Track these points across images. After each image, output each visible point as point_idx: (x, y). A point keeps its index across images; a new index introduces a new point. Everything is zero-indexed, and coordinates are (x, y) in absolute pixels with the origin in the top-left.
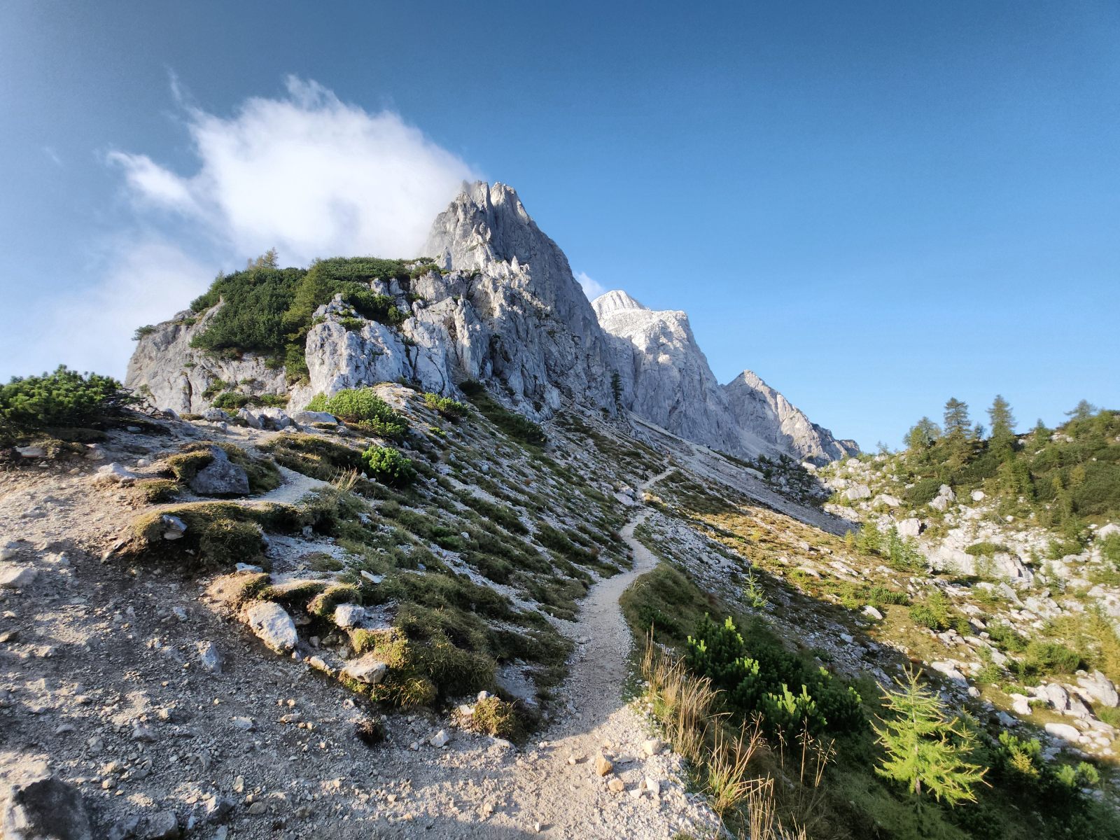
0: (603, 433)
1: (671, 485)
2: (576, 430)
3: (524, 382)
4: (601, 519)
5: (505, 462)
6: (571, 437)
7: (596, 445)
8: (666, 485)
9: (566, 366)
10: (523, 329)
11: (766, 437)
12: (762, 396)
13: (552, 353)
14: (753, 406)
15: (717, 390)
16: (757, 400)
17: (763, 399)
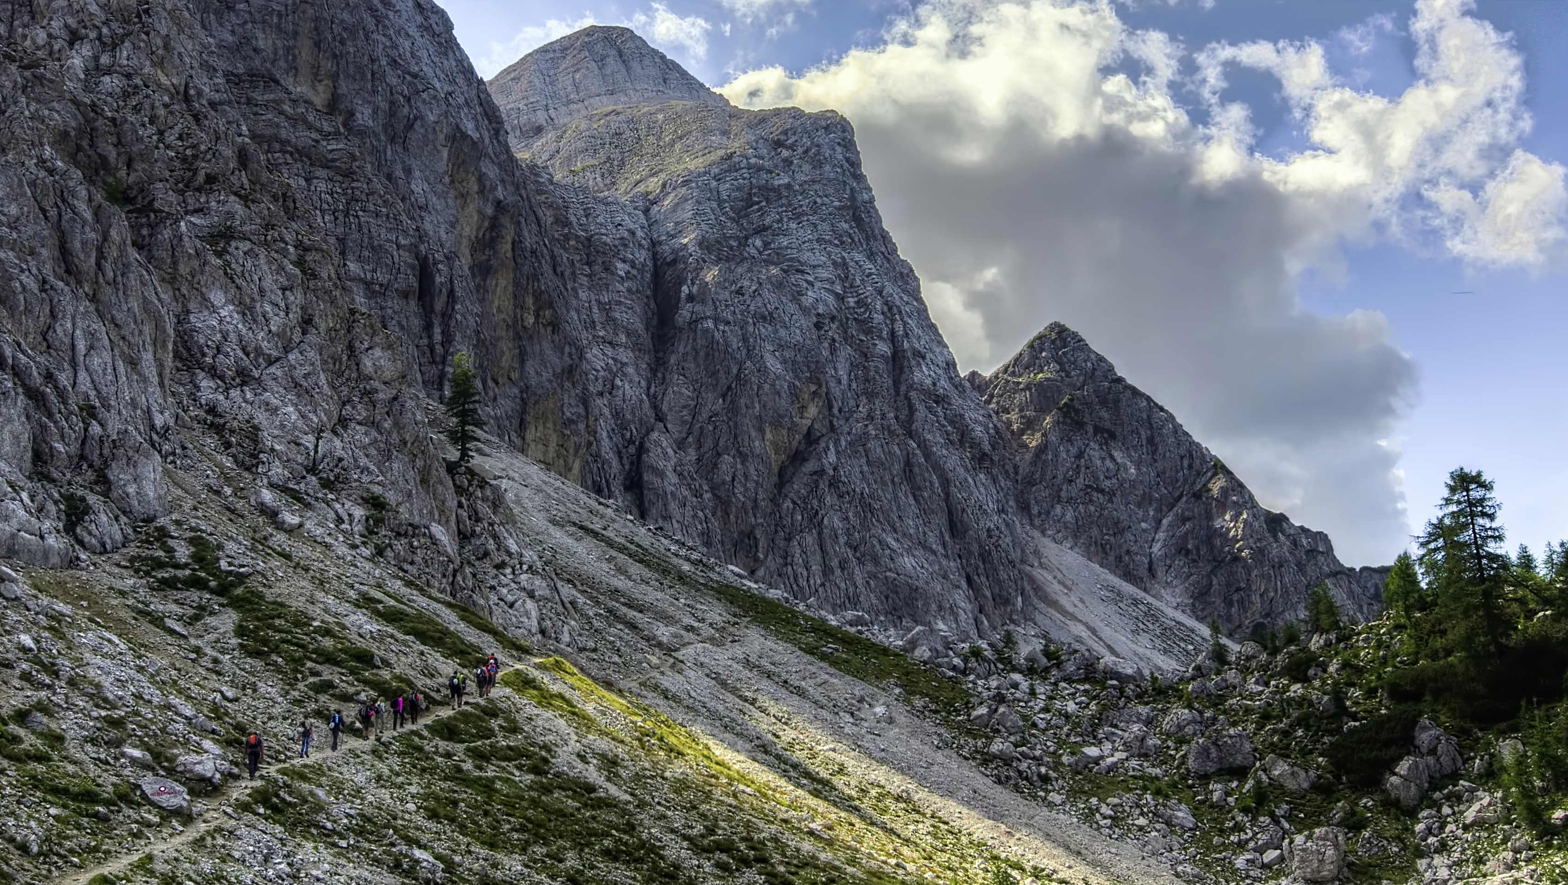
9: (258, 351)
10: (84, 243)
11: (1119, 559)
12: (1104, 414)
13: (213, 309)
14: (1074, 451)
15: (953, 393)
16: (1090, 429)
17: (1107, 425)
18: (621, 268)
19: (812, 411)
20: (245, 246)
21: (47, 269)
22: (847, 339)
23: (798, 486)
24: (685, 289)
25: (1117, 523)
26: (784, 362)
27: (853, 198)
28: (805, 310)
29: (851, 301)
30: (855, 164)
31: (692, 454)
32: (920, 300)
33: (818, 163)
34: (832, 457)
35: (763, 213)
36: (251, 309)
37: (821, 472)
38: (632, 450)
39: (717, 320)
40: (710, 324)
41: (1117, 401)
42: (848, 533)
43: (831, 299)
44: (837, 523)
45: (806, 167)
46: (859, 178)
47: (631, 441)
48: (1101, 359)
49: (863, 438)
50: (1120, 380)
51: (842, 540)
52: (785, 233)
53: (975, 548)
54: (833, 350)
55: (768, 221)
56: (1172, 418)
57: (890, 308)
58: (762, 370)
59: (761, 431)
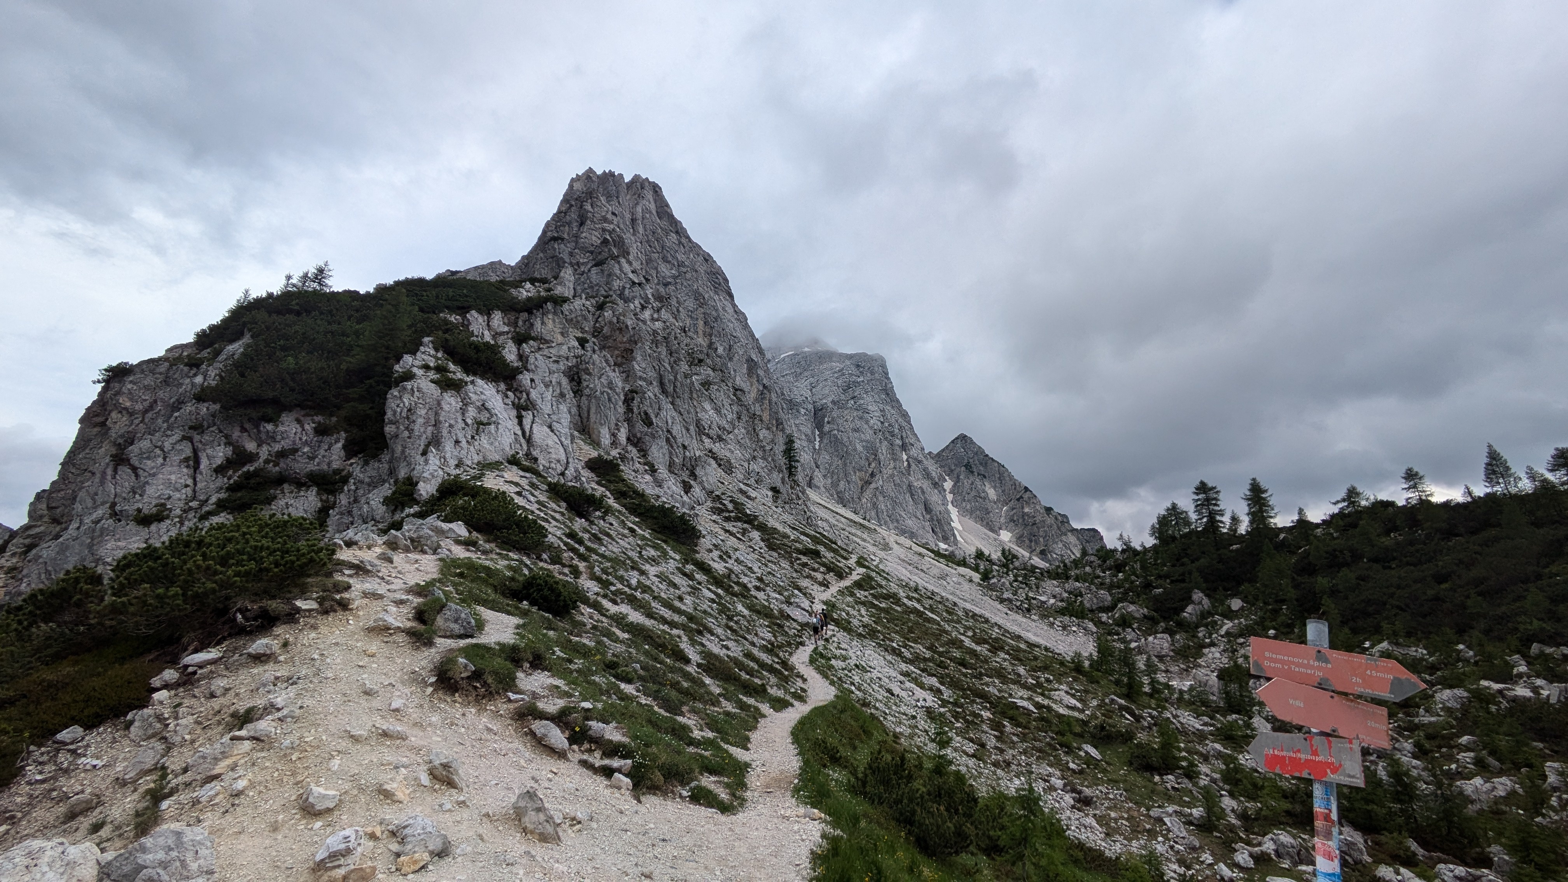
0: (772, 523)
1: (860, 594)
2: (737, 519)
3: (670, 453)
4: (769, 642)
5: (652, 570)
6: (731, 529)
7: (762, 540)
8: (852, 594)
9: (724, 429)
10: (669, 381)
11: (988, 523)
12: (981, 468)
13: (706, 411)
14: (970, 482)
15: (924, 459)
16: (976, 474)
17: (983, 473)
18: (803, 411)
19: (873, 465)
20: (716, 387)
21: (656, 390)
22: (886, 439)
23: (868, 494)
24: (826, 419)
25: (987, 509)
26: (863, 447)
27: (886, 386)
28: (871, 428)
29: (887, 424)
30: (887, 374)
31: (830, 481)
32: (911, 425)
33: (872, 373)
34: (881, 482)
35: (854, 391)
36: (720, 412)
37: (877, 488)
38: (808, 479)
39: (838, 430)
40: (836, 432)
41: (986, 464)
42: (887, 511)
43: (879, 424)
44: (883, 507)
45: (869, 375)
46: (888, 379)
47: (807, 475)
48: (980, 447)
49: (892, 476)
50: (987, 455)
51: (885, 513)
52: (863, 399)
53: (935, 518)
54: (881, 443)
55: (856, 394)
56: (1007, 470)
57: (901, 428)
58: (855, 450)
59: (855, 473)
